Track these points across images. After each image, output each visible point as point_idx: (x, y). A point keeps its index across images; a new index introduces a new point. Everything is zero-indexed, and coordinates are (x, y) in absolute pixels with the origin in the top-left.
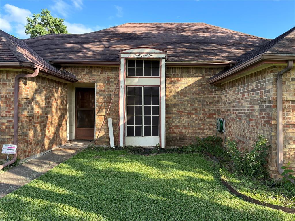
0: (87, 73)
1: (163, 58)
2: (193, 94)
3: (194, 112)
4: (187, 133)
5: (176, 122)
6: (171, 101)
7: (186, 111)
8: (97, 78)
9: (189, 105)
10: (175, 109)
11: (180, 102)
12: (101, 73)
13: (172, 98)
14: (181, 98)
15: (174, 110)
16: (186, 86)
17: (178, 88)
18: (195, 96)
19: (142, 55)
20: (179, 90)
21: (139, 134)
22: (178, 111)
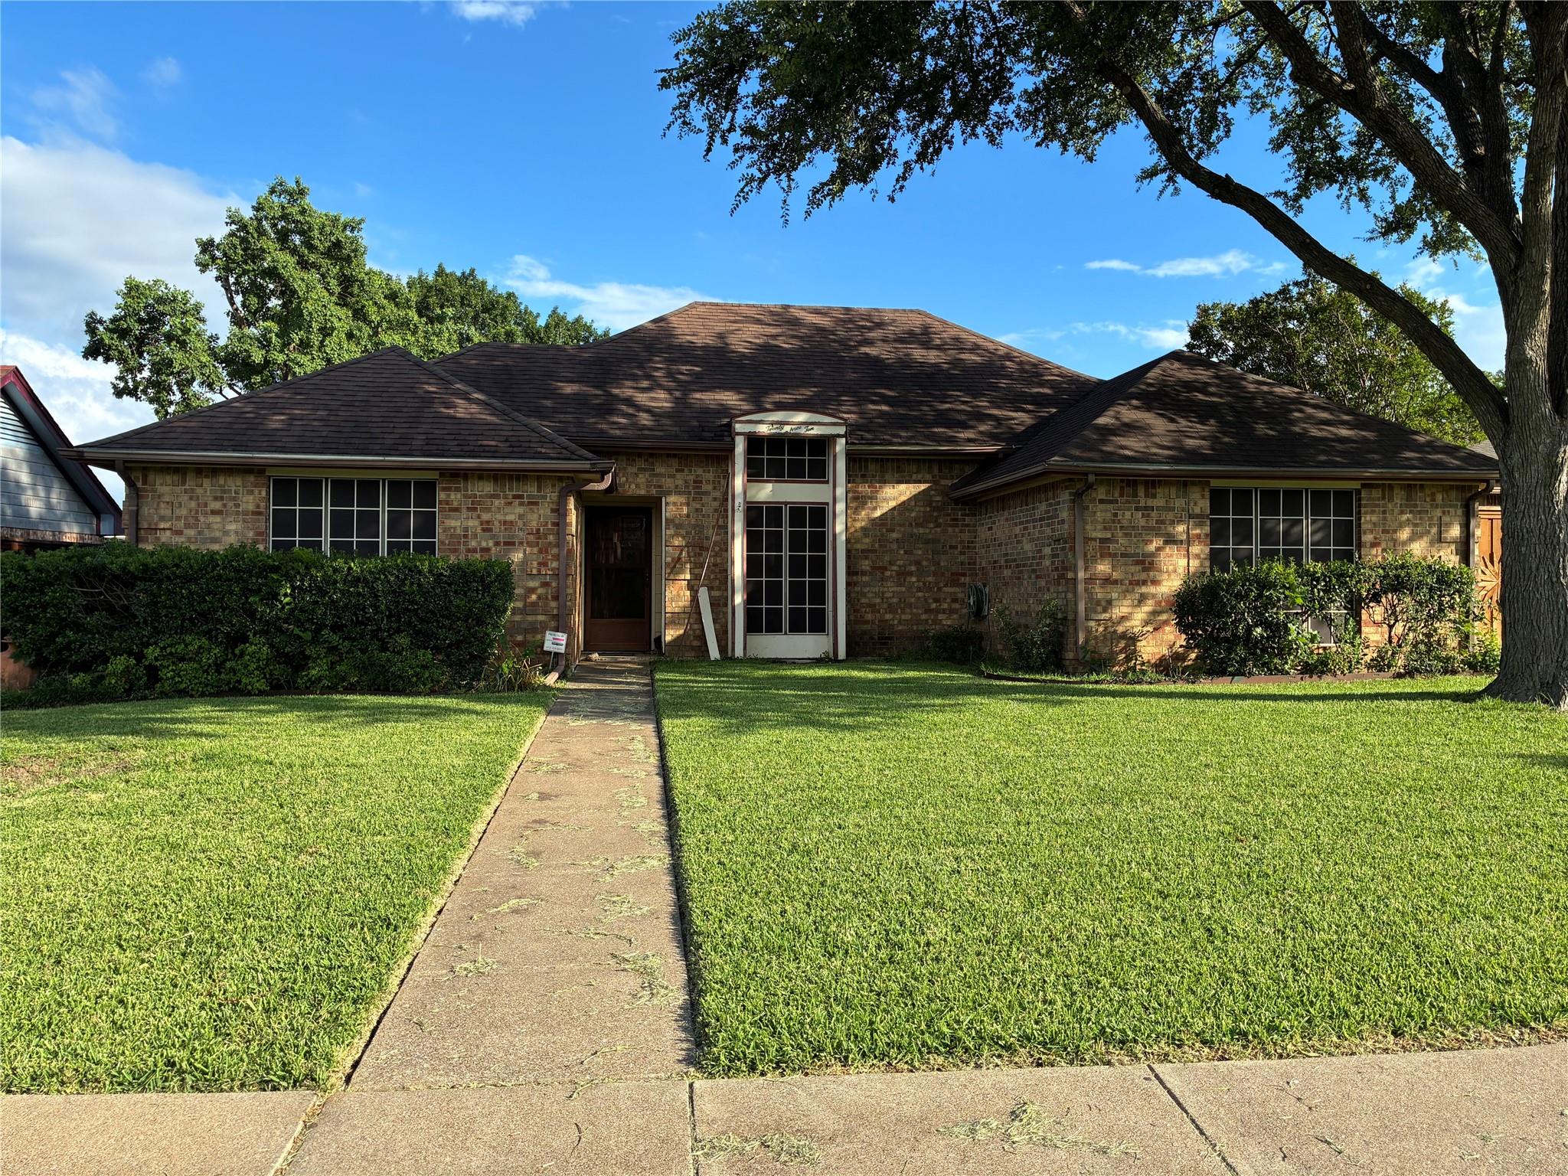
0: (640, 469)
1: (839, 436)
2: (911, 525)
3: (913, 568)
4: (896, 622)
5: (870, 595)
6: (857, 541)
7: (895, 568)
8: (668, 483)
9: (902, 552)
10: (867, 563)
11: (880, 546)
12: (677, 471)
13: (859, 534)
14: (882, 535)
15: (865, 564)
16: (893, 504)
17: (875, 509)
18: (915, 530)
19: (787, 429)
20: (878, 513)
21: (774, 627)
22: (873, 568)
